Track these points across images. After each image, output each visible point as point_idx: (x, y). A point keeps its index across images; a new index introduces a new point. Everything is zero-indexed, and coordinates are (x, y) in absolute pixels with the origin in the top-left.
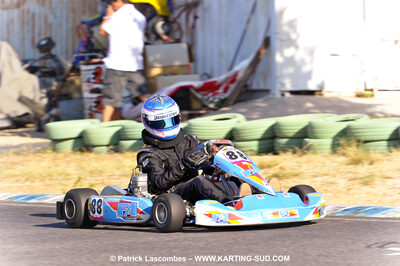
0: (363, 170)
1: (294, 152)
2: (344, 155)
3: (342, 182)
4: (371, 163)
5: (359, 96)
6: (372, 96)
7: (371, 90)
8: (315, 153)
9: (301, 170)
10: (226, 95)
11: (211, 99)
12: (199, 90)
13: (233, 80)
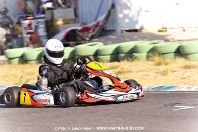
0: (162, 68)
1: (128, 60)
2: (153, 61)
3: (152, 75)
4: (166, 64)
5: (160, 31)
6: (166, 31)
7: (166, 28)
8: (138, 60)
9: (132, 69)
10: (94, 33)
11: (87, 35)
12: (80, 31)
13: (97, 25)
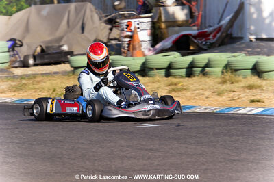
10: (215, 40)
11: (204, 43)
12: (195, 37)
13: (219, 30)
